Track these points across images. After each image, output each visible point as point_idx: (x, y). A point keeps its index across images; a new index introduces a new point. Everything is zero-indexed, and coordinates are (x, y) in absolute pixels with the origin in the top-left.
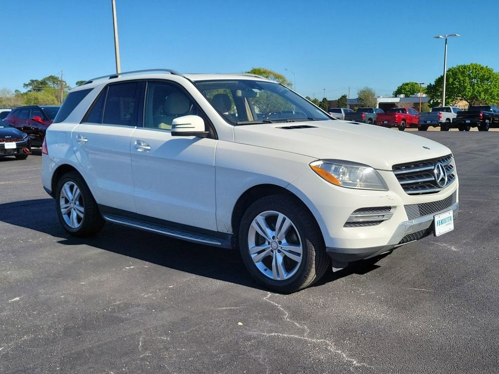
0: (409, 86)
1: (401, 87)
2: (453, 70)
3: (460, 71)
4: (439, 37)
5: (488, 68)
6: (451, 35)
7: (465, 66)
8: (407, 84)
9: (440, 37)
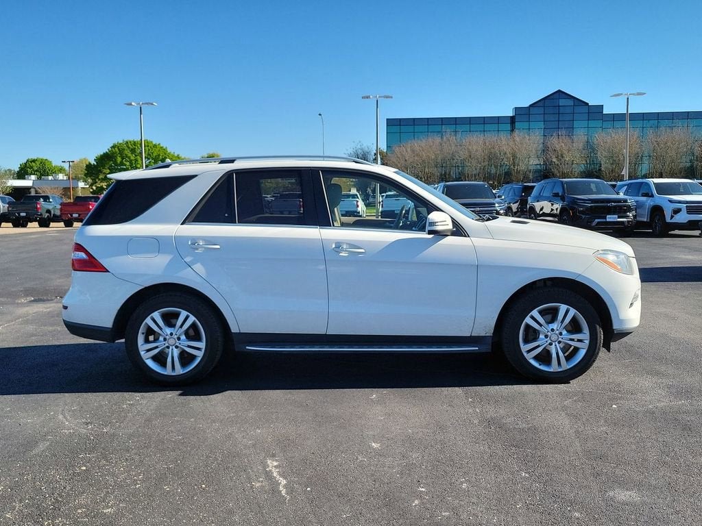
0: (38, 163)
1: (26, 164)
2: (118, 147)
3: (129, 148)
4: (131, 104)
5: (161, 146)
6: (147, 104)
7: (135, 142)
8: (34, 161)
9: (133, 104)
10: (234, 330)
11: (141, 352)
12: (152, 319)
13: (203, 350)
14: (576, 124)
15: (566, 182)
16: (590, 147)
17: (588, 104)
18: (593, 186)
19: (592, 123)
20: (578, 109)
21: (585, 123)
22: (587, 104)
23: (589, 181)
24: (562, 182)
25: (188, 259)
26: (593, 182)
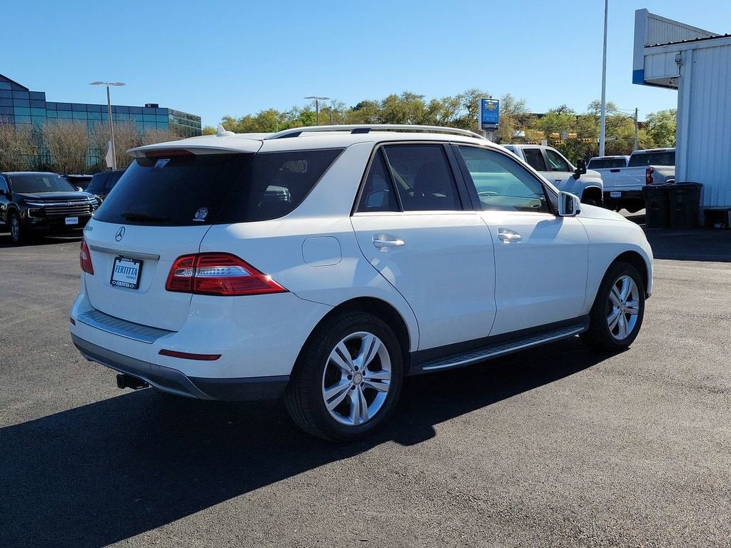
10: (413, 349)
11: (326, 402)
12: (338, 351)
13: (389, 382)
14: (17, 111)
15: (12, 177)
16: (37, 137)
18: (46, 181)
19: (35, 111)
20: (17, 95)
21: (27, 111)
22: (27, 90)
23: (41, 176)
24: (5, 176)
25: (375, 262)
26: (46, 176)
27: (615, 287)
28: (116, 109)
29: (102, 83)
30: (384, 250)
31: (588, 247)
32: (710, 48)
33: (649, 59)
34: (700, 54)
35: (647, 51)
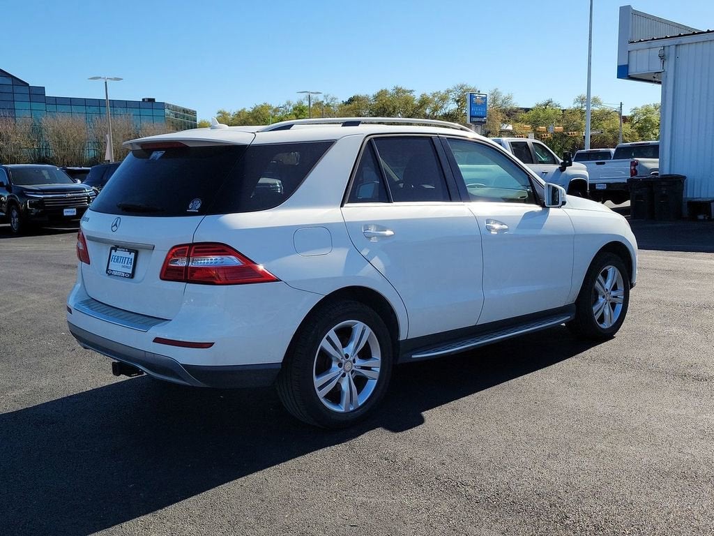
10: (403, 337)
11: (317, 390)
12: (329, 339)
13: (378, 370)
14: (17, 105)
15: (12, 169)
16: (37, 131)
17: (28, 84)
18: (45, 173)
19: (35, 105)
20: (18, 89)
21: (27, 105)
23: (40, 168)
24: (6, 168)
27: (600, 277)
28: (114, 104)
29: (100, 78)
30: (373, 240)
31: (574, 237)
32: (692, 43)
33: (633, 54)
34: (683, 49)
35: (631, 47)
